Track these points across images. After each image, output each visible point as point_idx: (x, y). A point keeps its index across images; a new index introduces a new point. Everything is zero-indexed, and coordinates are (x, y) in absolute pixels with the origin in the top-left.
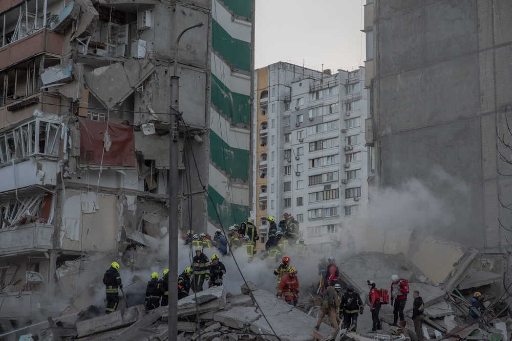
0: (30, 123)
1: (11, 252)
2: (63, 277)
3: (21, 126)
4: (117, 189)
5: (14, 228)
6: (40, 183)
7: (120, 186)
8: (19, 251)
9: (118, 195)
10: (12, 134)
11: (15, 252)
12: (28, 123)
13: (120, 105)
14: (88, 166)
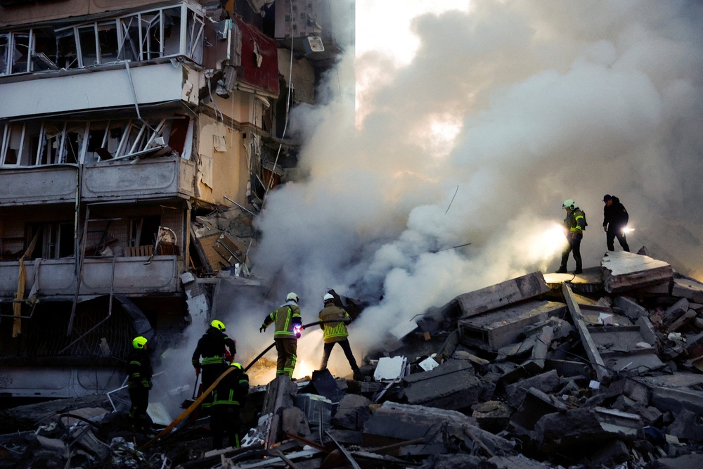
0: (163, 10)
1: (119, 198)
2: (200, 238)
3: (139, 14)
4: (242, 124)
5: (132, 162)
6: (186, 99)
7: (248, 119)
8: (140, 197)
9: (243, 132)
10: (115, 25)
11: (134, 197)
12: (160, 9)
13: (269, 7)
14: (238, 85)
